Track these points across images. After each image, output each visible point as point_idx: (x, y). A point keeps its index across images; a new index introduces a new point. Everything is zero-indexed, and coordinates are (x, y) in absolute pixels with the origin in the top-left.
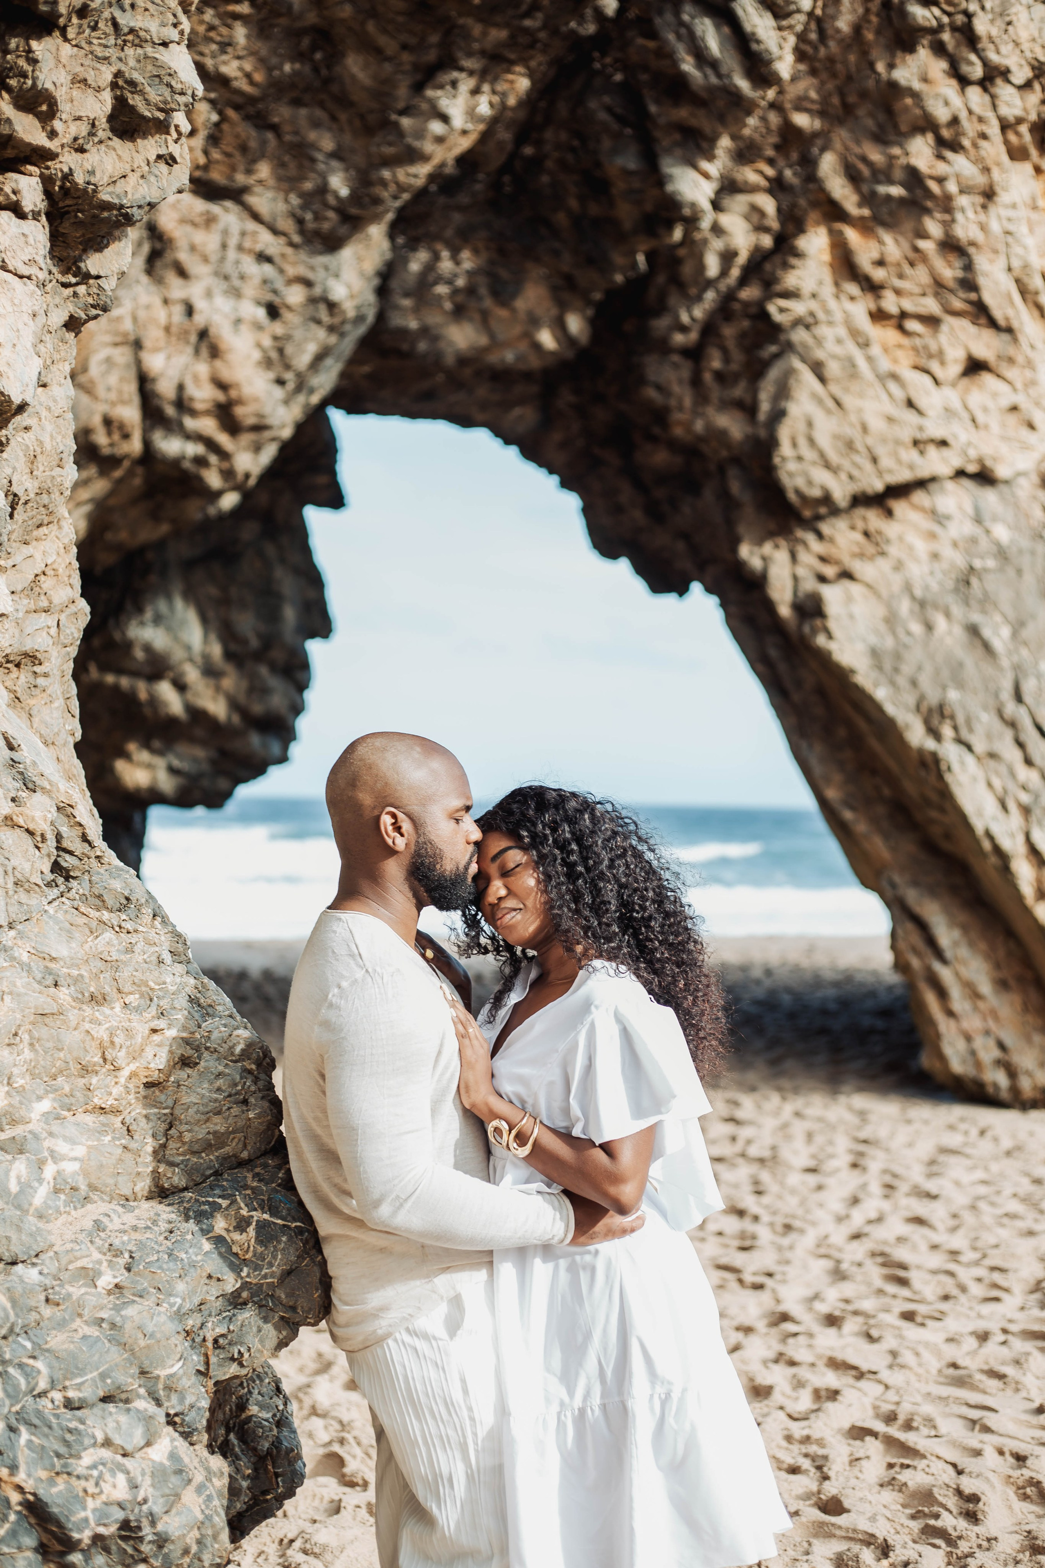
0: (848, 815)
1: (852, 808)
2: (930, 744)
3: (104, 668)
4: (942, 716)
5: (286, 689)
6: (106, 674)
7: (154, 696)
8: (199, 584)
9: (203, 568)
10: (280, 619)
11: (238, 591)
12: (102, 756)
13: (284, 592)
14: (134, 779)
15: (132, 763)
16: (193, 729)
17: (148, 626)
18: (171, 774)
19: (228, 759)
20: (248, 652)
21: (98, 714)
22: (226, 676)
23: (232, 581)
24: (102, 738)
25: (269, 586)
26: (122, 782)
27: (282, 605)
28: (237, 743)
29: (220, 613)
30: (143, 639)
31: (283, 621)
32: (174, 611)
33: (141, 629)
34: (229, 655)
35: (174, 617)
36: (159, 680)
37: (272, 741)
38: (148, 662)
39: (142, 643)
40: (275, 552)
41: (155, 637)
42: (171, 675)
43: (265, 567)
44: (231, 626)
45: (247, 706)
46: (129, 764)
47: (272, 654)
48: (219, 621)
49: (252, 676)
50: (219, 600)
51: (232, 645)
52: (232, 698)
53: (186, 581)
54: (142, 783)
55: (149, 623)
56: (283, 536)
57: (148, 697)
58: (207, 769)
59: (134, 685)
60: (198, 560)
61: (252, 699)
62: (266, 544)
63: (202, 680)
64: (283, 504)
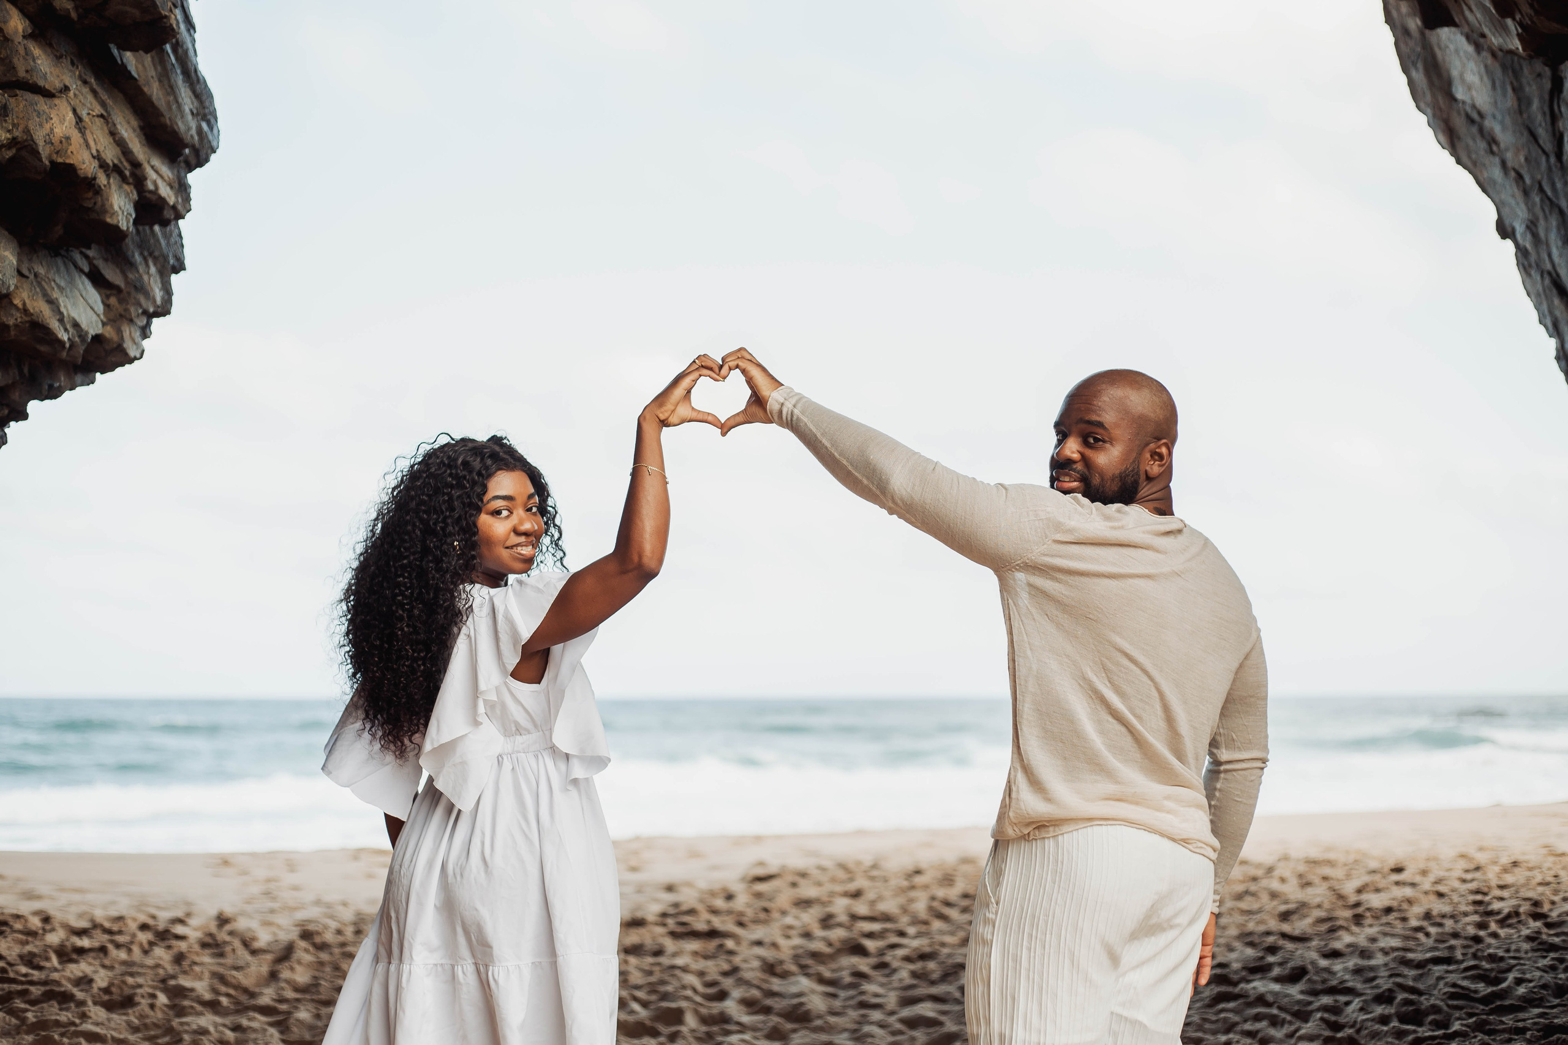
5: (98, 110)
37: (71, 282)
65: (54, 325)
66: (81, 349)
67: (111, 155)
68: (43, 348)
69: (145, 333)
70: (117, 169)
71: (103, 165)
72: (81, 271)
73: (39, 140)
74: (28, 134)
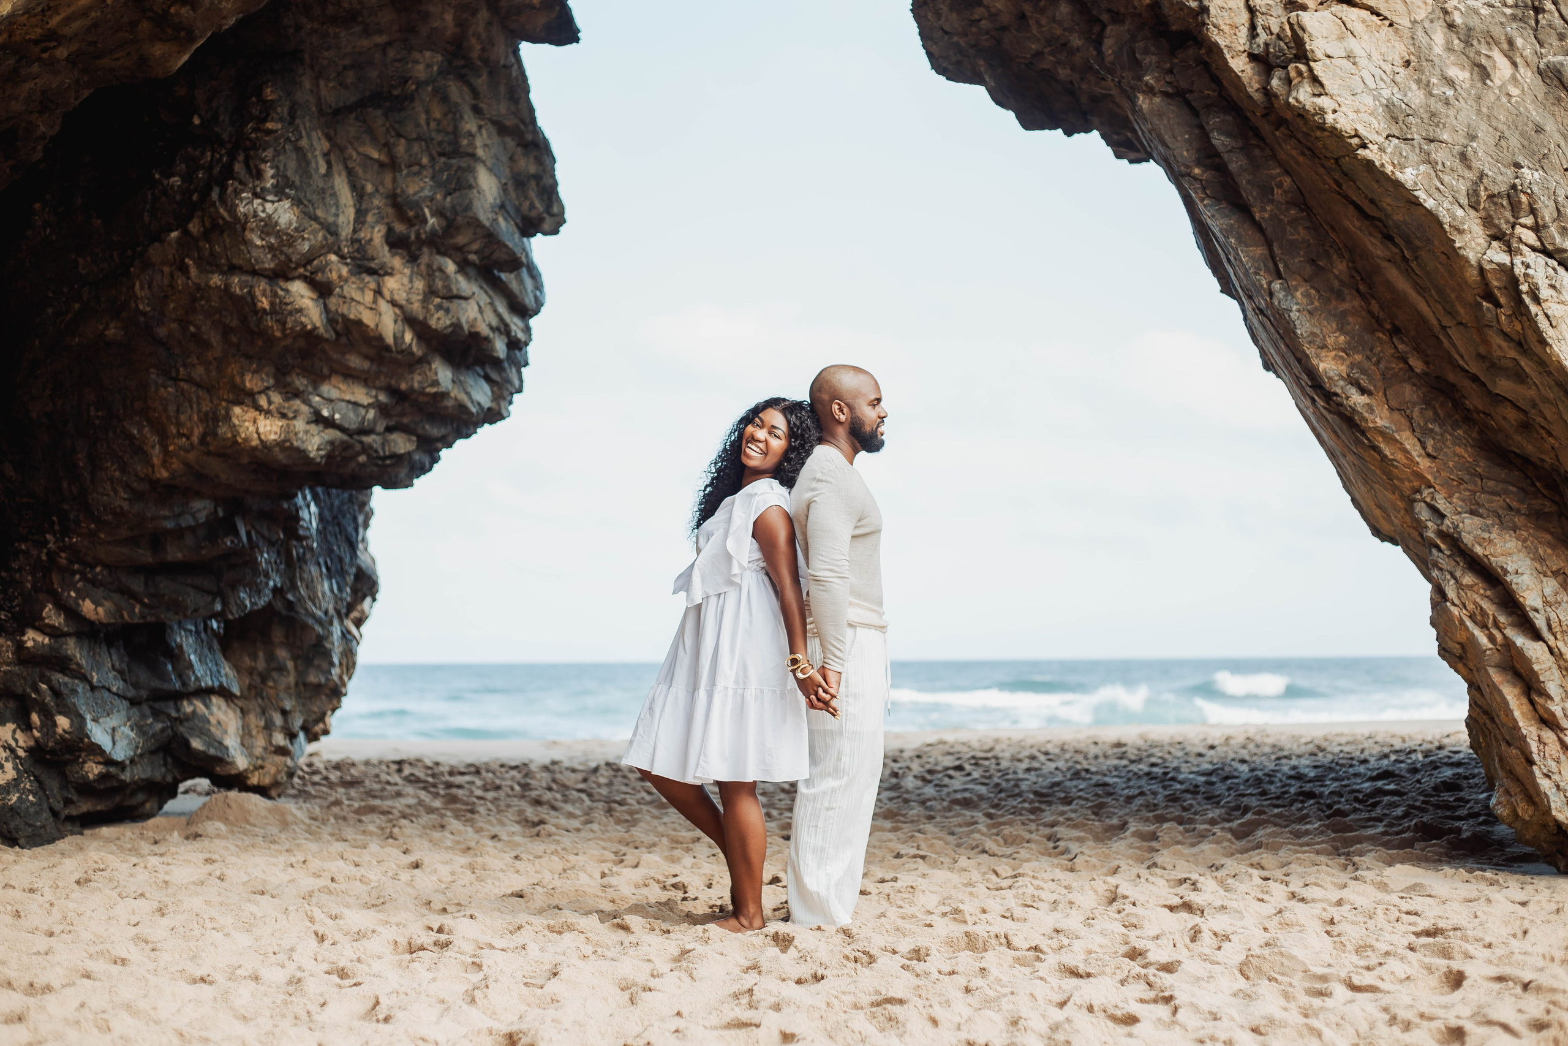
0: (1357, 399)
1: (1363, 391)
2: (1497, 255)
3: (209, 264)
4: (1515, 207)
5: (488, 300)
6: (213, 272)
7: (281, 302)
8: (350, 143)
9: (356, 118)
10: (470, 187)
11: (408, 149)
12: (216, 402)
13: (480, 152)
14: (261, 430)
15: (258, 408)
16: (347, 357)
17: (269, 198)
18: (321, 427)
19: (406, 405)
20: (423, 236)
21: (205, 337)
22: (391, 274)
23: (399, 135)
24: (214, 374)
25: (455, 143)
26: (243, 435)
27: (475, 168)
28: (417, 378)
29: (382, 183)
30: (263, 215)
31: (475, 191)
32: (310, 177)
33: (257, 201)
34: (395, 242)
35: (310, 185)
36: (288, 279)
37: (476, 382)
38: (271, 248)
39: (262, 220)
40: (467, 98)
41: (280, 211)
42: (306, 270)
43: (450, 116)
44: (399, 200)
45: (425, 318)
46: (252, 410)
47: (461, 239)
48: (381, 195)
49: (431, 273)
50: (382, 165)
51: (400, 228)
52: (401, 307)
53: (329, 138)
54: (273, 437)
55: (269, 191)
56: (480, 77)
57: (272, 304)
58: (375, 420)
59: (252, 287)
60: (350, 109)
61: (431, 307)
62: (451, 83)
63: (353, 279)
64: (481, 29)
65: (469, 405)
66: (482, 415)
67: (495, 322)
68: (464, 417)
69: (511, 403)
70: (498, 329)
71: (491, 328)
72: (479, 375)
73: (463, 320)
74: (458, 319)
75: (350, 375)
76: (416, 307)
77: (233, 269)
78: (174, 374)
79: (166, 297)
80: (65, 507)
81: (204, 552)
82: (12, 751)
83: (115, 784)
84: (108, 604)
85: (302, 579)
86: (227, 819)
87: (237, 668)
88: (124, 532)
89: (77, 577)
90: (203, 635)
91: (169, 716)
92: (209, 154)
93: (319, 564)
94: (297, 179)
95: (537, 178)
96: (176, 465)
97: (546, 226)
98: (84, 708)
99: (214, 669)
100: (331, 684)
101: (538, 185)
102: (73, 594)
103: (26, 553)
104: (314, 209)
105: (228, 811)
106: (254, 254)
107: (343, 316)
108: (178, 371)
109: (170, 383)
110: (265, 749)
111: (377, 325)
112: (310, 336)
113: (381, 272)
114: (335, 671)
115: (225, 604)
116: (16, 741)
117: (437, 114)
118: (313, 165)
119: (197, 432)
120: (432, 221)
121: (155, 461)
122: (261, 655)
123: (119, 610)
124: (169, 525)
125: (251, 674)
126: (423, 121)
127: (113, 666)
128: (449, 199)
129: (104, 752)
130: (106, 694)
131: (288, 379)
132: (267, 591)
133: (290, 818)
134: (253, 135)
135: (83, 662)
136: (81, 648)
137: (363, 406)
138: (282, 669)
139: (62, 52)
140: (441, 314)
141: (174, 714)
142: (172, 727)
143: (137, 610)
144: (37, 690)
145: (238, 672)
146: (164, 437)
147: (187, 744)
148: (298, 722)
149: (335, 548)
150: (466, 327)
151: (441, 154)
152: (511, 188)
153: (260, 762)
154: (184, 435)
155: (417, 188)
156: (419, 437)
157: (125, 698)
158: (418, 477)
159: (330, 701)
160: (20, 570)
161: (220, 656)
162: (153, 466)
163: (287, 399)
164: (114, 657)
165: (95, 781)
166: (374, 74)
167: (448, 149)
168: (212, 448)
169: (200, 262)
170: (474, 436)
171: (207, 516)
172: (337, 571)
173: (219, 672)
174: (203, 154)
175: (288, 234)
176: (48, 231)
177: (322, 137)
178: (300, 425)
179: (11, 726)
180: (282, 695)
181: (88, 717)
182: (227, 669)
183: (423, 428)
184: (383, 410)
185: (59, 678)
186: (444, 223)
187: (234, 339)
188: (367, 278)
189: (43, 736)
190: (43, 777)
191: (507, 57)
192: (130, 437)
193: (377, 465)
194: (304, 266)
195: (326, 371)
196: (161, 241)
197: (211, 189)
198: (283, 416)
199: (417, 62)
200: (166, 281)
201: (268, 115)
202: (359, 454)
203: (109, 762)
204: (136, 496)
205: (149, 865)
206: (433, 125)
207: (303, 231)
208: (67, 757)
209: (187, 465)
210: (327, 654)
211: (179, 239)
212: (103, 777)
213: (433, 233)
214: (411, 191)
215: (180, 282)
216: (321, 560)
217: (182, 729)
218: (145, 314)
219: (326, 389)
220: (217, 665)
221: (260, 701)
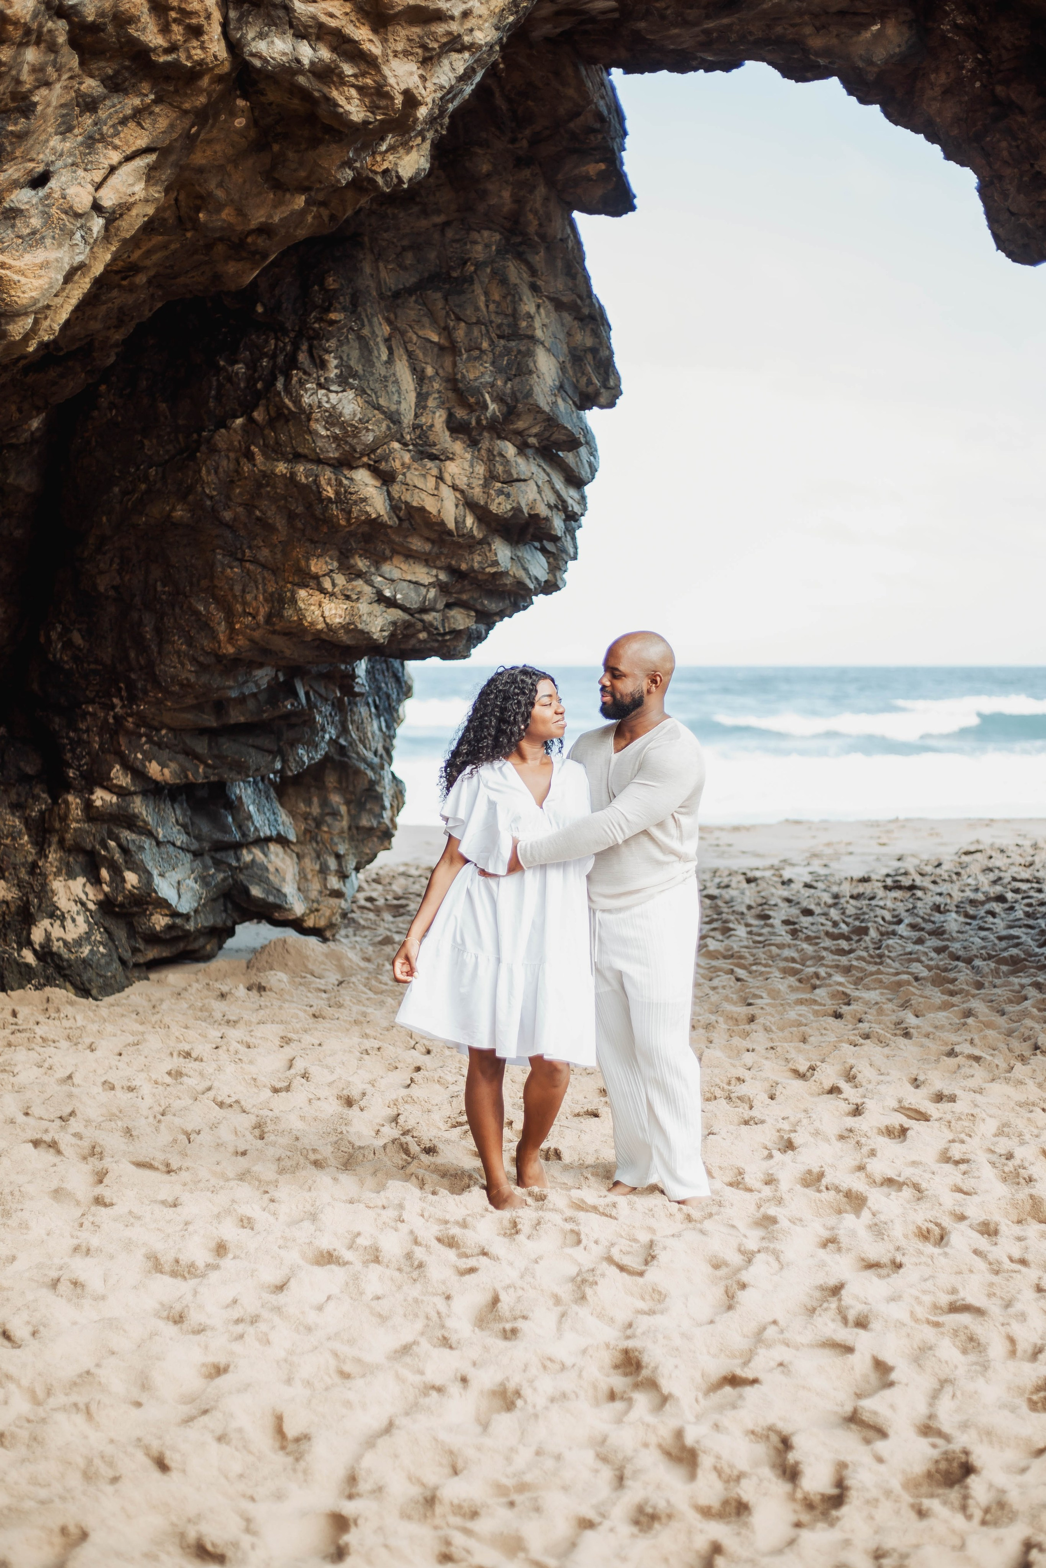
3: (275, 451)
5: (546, 478)
6: (278, 460)
7: (346, 491)
8: (410, 326)
9: (416, 302)
10: (531, 372)
11: (468, 333)
12: (281, 583)
13: (539, 333)
14: (327, 614)
15: (323, 591)
16: (409, 540)
17: (334, 388)
18: (382, 607)
19: (466, 582)
20: (484, 422)
21: (270, 521)
22: (452, 459)
23: (459, 319)
24: (279, 556)
25: (515, 325)
26: (309, 619)
27: (534, 351)
28: (477, 558)
29: (442, 367)
30: (327, 406)
31: (535, 376)
32: (373, 365)
33: (322, 392)
34: (456, 428)
35: (373, 374)
36: (352, 468)
37: (533, 556)
38: (336, 438)
39: (326, 411)
40: (525, 275)
41: (345, 402)
42: (370, 459)
43: (509, 298)
44: (460, 385)
45: (486, 503)
46: (317, 593)
47: (520, 425)
48: (441, 378)
49: (491, 458)
50: (442, 348)
51: (460, 413)
52: (462, 492)
53: (389, 322)
54: (338, 620)
55: (333, 382)
56: (537, 253)
57: (337, 493)
58: (435, 600)
59: (317, 476)
60: (410, 291)
61: (492, 492)
62: (510, 263)
63: (416, 465)
64: (538, 205)
65: (527, 581)
66: (538, 588)
67: (552, 500)
68: (522, 592)
71: (549, 506)
72: (536, 548)
73: (523, 505)
74: (518, 503)
75: (410, 556)
76: (477, 493)
77: (298, 457)
78: (239, 556)
79: (232, 482)
80: (133, 676)
81: (265, 715)
82: (83, 904)
83: (180, 933)
84: (173, 765)
85: (353, 722)
86: (286, 965)
87: (292, 813)
88: (190, 701)
89: (144, 739)
90: (260, 784)
91: (230, 865)
92: (273, 342)
93: (368, 704)
94: (359, 368)
95: (594, 351)
96: (241, 641)
97: (602, 400)
98: (151, 864)
99: (272, 818)
100: (383, 827)
101: (594, 358)
102: (139, 756)
103: (93, 715)
104: (377, 398)
105: (287, 956)
106: (319, 444)
107: (406, 503)
108: (244, 553)
109: (236, 563)
110: (321, 892)
111: (439, 511)
112: (375, 524)
113: (442, 457)
114: (387, 814)
115: (284, 761)
116: (86, 894)
117: (497, 297)
118: (376, 353)
119: (263, 611)
120: (492, 407)
121: (222, 637)
122: (315, 800)
123: (184, 771)
124: (234, 694)
125: (306, 819)
126: (482, 305)
127: (177, 821)
128: (509, 385)
129: (171, 905)
130: (171, 849)
131: (352, 561)
132: (323, 745)
133: (346, 963)
134: (317, 325)
135: (149, 819)
136: (147, 806)
137: (424, 586)
138: (335, 814)
139: (141, 279)
140: (502, 498)
141: (234, 863)
142: (232, 876)
143: (201, 770)
144: (106, 847)
145: (294, 817)
146: (230, 616)
147: (247, 891)
148: (351, 863)
149: (383, 685)
150: (525, 511)
151: (500, 337)
152: (568, 365)
153: (315, 905)
154: (250, 614)
155: (478, 374)
156: (476, 611)
157: (188, 851)
158: (475, 647)
159: (382, 843)
160: (88, 730)
161: (277, 804)
162: (219, 642)
163: (350, 580)
164: (178, 812)
165: (161, 932)
166: (432, 255)
167: (507, 331)
168: (277, 627)
169: (266, 450)
170: (531, 607)
171: (268, 682)
172: (385, 709)
173: (276, 820)
174: (267, 341)
175: (352, 425)
176: (114, 412)
177: (382, 321)
178: (363, 607)
179: (81, 880)
180: (336, 840)
181: (155, 873)
182: (283, 817)
183: (482, 603)
184: (443, 588)
185: (127, 835)
186: (505, 409)
187: (300, 525)
188: (429, 464)
189: (112, 890)
190: (113, 928)
191: (564, 230)
192: (197, 613)
193: (437, 641)
194: (368, 455)
195: (388, 552)
196: (225, 426)
197: (275, 379)
198: (348, 598)
199: (475, 242)
200: (232, 466)
201: (331, 305)
202: (420, 631)
203: (175, 914)
204: (203, 668)
205: (231, 1049)
206: (492, 307)
207: (367, 422)
208: (135, 909)
209: (252, 640)
210: (379, 798)
211: (243, 426)
212: (169, 928)
213: (494, 418)
214: (472, 376)
215: (246, 469)
216: (370, 700)
217: (242, 877)
218: (211, 498)
219: (386, 568)
220: (274, 814)
221: (314, 845)
